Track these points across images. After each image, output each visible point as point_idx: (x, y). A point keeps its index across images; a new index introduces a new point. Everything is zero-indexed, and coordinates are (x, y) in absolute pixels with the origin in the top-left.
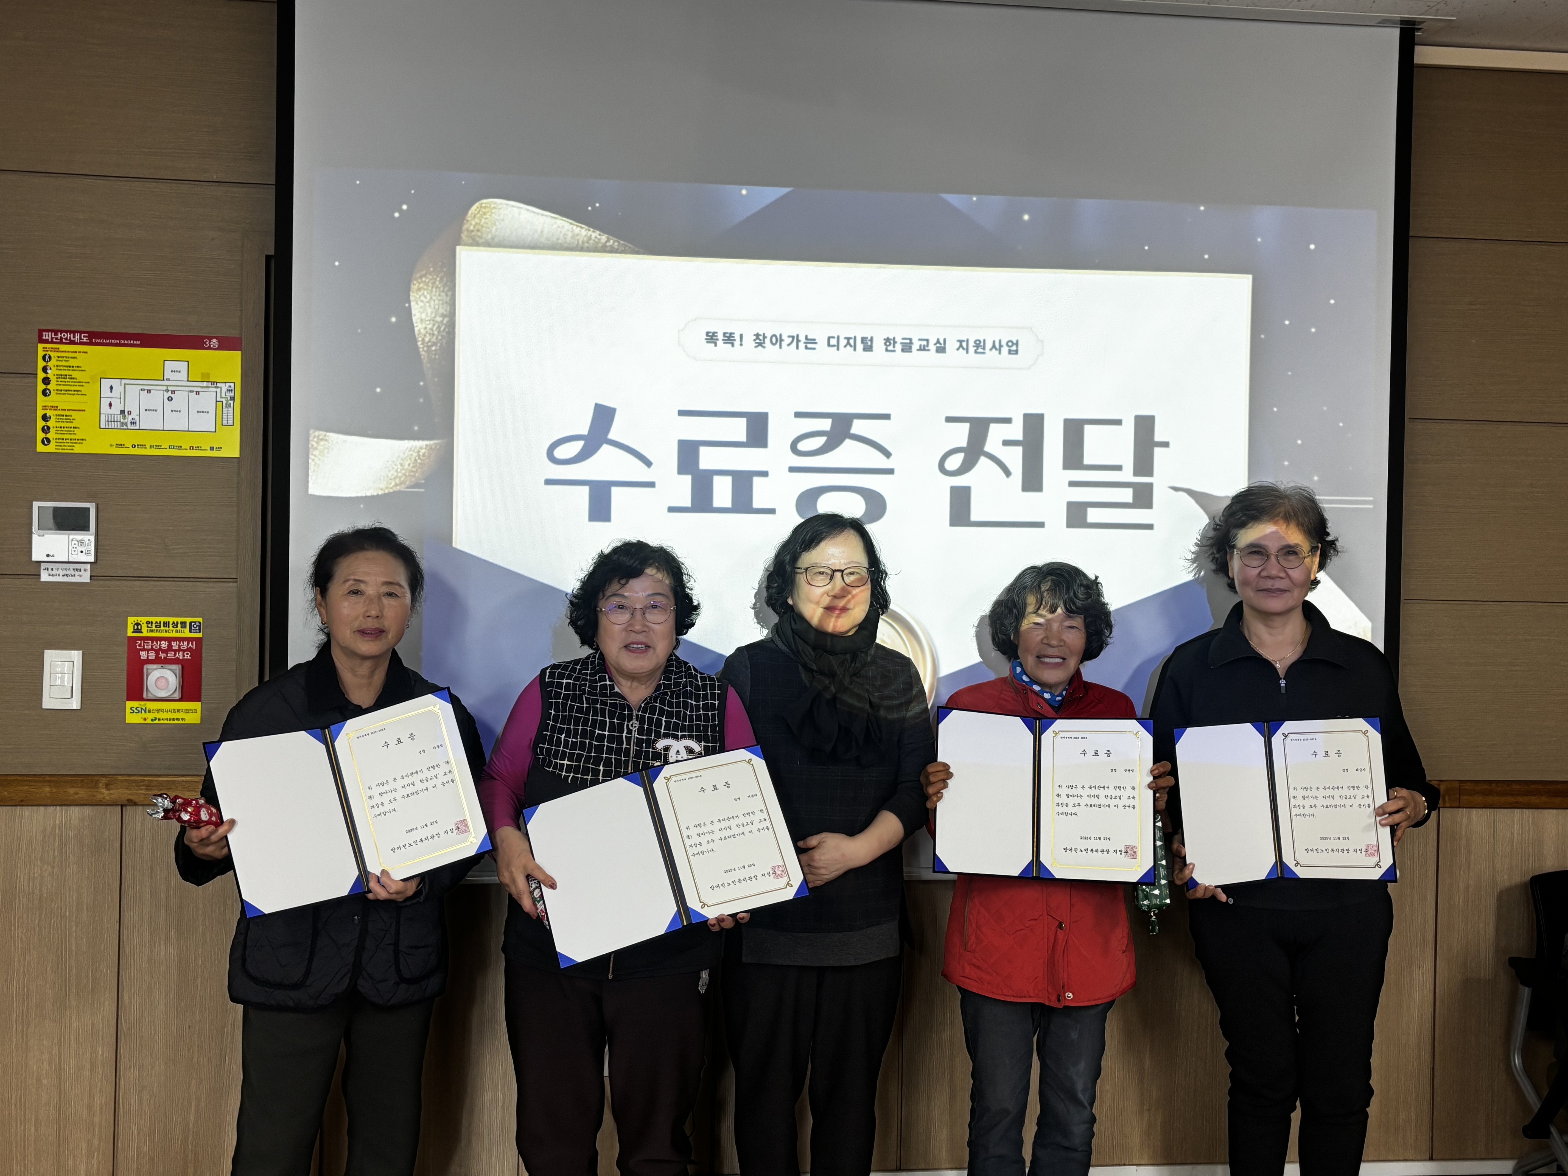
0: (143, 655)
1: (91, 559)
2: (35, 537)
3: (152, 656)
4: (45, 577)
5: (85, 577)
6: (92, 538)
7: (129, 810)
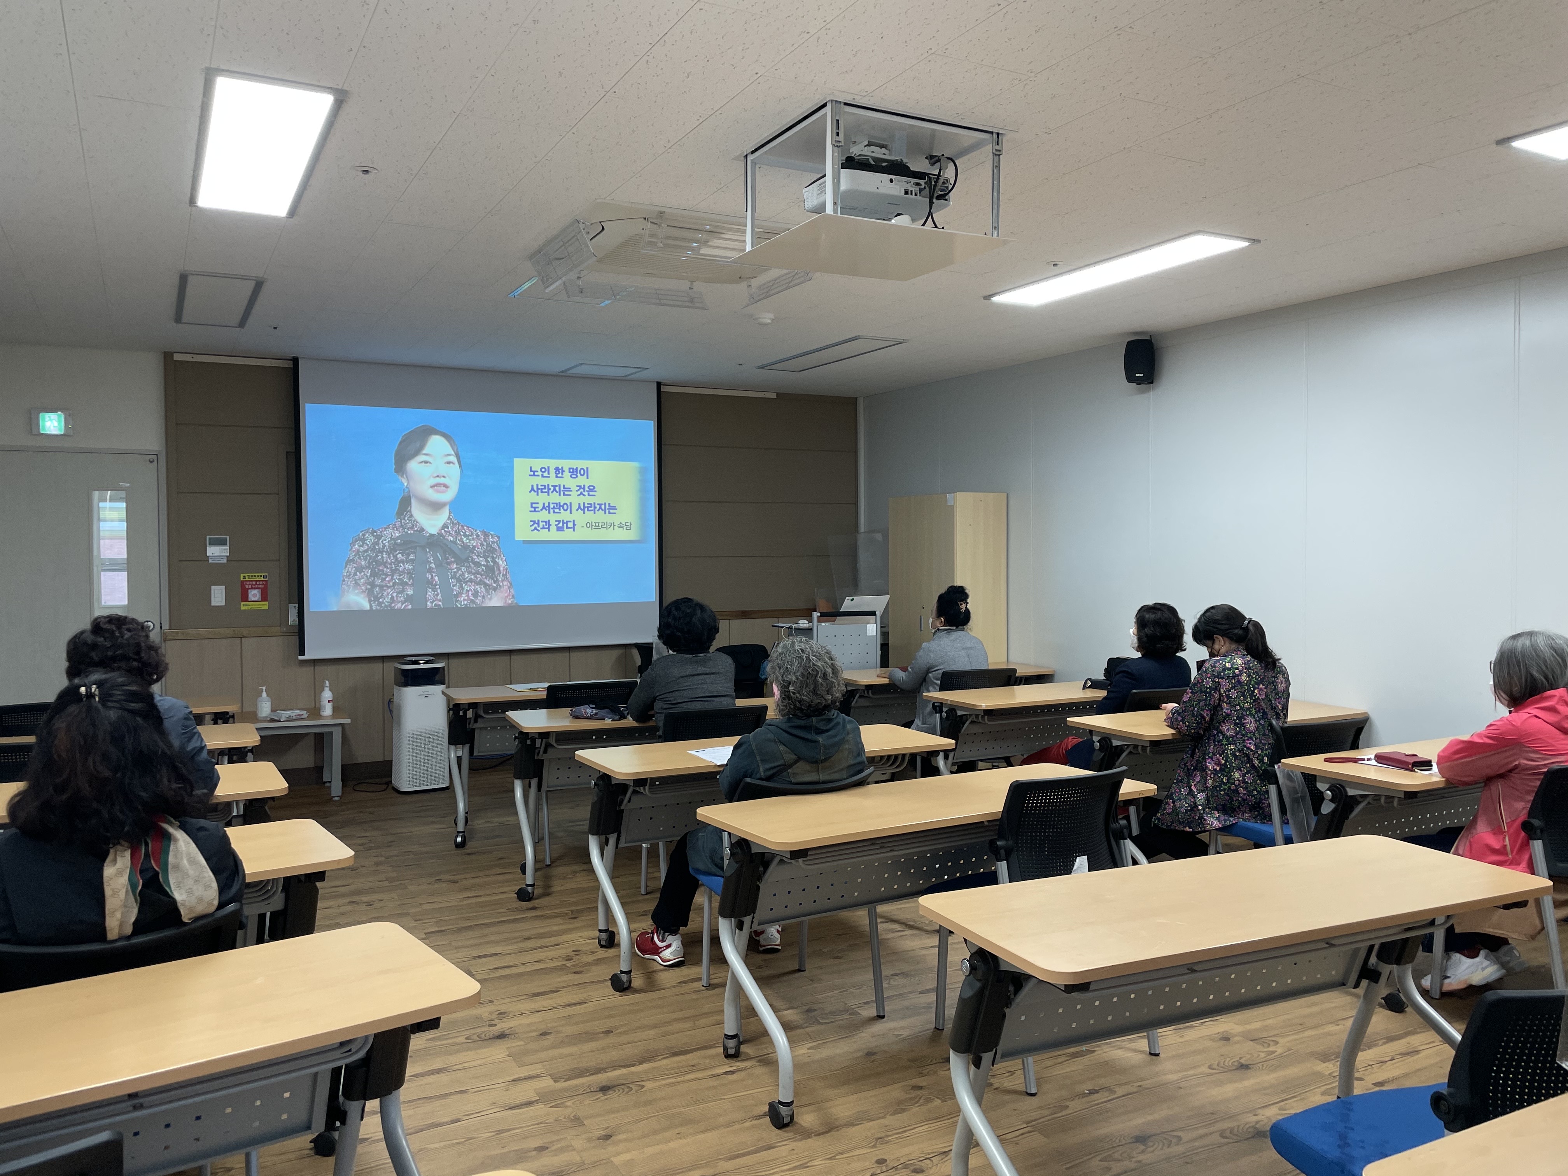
0: (247, 587)
1: (228, 555)
2: (208, 548)
3: (250, 587)
4: (210, 561)
5: (225, 561)
6: (228, 548)
7: (243, 639)
